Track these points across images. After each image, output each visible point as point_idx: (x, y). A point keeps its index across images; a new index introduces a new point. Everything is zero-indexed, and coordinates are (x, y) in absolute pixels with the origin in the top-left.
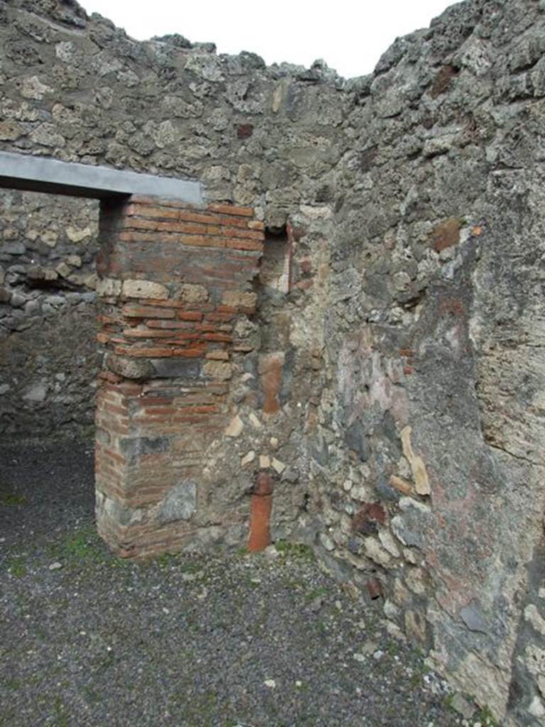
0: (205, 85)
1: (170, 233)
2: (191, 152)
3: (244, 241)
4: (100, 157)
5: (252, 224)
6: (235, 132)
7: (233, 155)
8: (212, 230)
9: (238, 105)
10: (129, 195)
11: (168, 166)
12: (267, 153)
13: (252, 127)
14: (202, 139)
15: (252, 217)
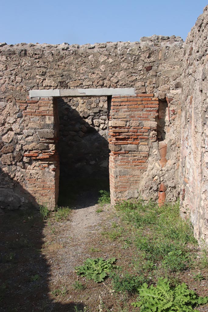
0: (134, 57)
1: (125, 105)
2: (130, 79)
3: (151, 105)
4: (102, 86)
5: (153, 99)
6: (145, 69)
7: (145, 77)
8: (139, 103)
9: (145, 61)
10: (112, 96)
11: (123, 85)
12: (158, 74)
13: (152, 67)
14: (134, 74)
15: (154, 96)
